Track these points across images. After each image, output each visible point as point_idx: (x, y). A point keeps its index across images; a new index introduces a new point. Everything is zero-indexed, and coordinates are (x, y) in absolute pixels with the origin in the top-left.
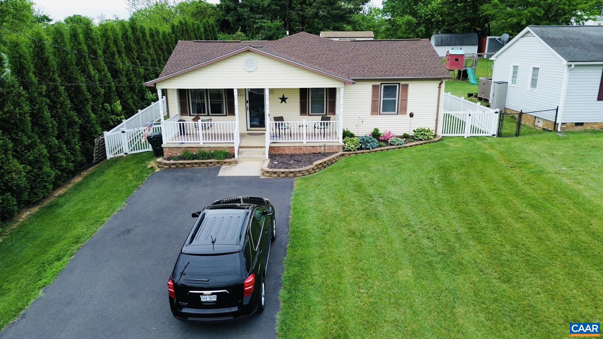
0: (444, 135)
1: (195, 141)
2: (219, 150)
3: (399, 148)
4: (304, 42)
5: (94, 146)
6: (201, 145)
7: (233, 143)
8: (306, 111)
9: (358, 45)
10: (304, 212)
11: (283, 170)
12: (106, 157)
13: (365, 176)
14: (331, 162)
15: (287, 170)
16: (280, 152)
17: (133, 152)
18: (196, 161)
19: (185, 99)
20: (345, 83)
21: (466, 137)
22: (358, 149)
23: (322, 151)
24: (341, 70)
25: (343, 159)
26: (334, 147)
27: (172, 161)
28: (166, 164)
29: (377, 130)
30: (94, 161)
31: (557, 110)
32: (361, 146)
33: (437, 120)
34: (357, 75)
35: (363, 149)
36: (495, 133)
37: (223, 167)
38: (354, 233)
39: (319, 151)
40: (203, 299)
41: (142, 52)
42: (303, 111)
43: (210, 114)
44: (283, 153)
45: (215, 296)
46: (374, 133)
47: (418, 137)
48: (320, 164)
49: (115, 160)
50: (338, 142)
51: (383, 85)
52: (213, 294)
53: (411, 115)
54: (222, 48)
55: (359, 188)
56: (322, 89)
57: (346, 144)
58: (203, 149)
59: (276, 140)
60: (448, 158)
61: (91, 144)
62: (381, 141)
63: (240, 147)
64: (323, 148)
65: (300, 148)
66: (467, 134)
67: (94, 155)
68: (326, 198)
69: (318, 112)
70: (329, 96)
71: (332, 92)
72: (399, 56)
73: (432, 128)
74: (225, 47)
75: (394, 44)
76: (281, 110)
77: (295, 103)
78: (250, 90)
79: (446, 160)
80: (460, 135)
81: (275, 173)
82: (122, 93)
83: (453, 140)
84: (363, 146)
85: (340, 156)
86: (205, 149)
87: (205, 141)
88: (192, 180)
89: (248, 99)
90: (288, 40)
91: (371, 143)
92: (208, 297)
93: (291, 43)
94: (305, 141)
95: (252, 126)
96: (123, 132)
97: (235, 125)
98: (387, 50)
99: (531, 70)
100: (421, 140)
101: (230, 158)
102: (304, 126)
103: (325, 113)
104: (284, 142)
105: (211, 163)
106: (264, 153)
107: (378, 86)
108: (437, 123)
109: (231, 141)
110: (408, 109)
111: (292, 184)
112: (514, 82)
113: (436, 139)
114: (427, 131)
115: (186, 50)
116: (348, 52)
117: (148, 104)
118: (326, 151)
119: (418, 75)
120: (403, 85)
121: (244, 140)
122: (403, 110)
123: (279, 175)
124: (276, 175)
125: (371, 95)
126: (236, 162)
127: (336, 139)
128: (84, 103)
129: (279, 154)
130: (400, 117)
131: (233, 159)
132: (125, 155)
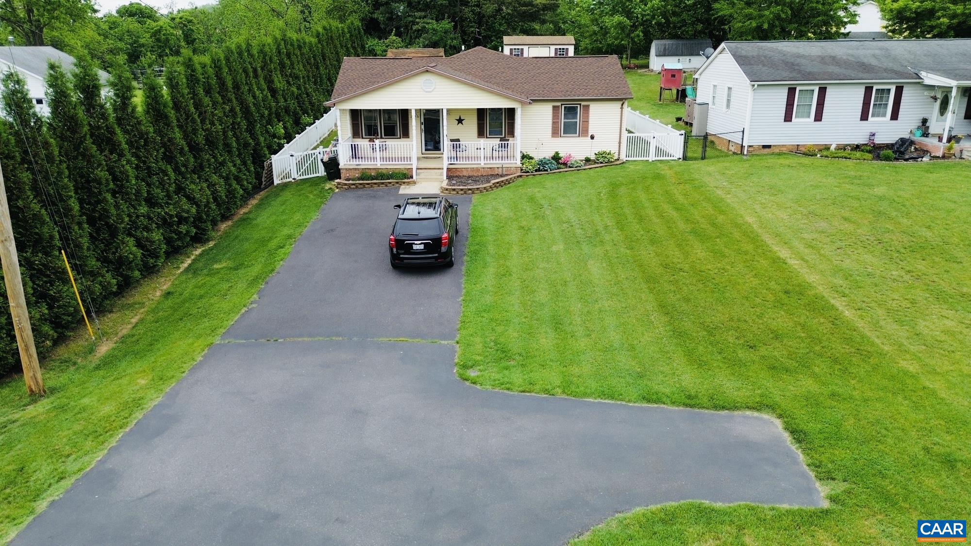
0: (628, 159)
1: (372, 163)
2: (397, 171)
3: (578, 170)
4: (481, 59)
5: (264, 170)
6: (379, 166)
7: (412, 165)
8: (484, 133)
9: (540, 62)
10: (482, 217)
11: (461, 187)
12: (273, 182)
13: (539, 192)
14: (508, 182)
15: (466, 187)
16: (458, 174)
17: (302, 177)
18: (375, 181)
19: (358, 121)
20: (523, 103)
21: (650, 161)
22: (536, 171)
23: (500, 173)
24: (520, 90)
25: (520, 179)
26: (512, 169)
27: (351, 182)
28: (346, 184)
29: (557, 153)
30: (263, 186)
31: (743, 132)
32: (539, 168)
33: (620, 143)
34: (537, 95)
35: (542, 171)
36: (681, 156)
37: (402, 187)
38: (523, 228)
39: (496, 173)
40: (415, 247)
41: (293, 68)
42: (481, 133)
43: (383, 136)
44: (461, 175)
45: (423, 245)
46: (554, 156)
47: (598, 160)
48: (498, 183)
49: (285, 186)
50: (516, 163)
51: (563, 106)
52: (421, 244)
53: (592, 137)
54: (393, 66)
55: (532, 199)
56: (500, 109)
57: (524, 166)
58: (380, 170)
59: (454, 161)
60: (622, 177)
61: (261, 168)
62: (561, 164)
63: (417, 169)
64: (500, 170)
65: (478, 170)
66: (652, 157)
67: (263, 180)
68: (501, 207)
69: (497, 135)
70: (508, 117)
71: (511, 112)
72: (582, 74)
73: (614, 149)
74: (395, 64)
75: (579, 61)
76: (458, 131)
77: (472, 124)
78: (425, 111)
79: (620, 179)
80: (645, 159)
81: (454, 190)
82: (280, 115)
83: (635, 163)
84: (541, 168)
85: (518, 177)
86: (383, 171)
87: (382, 163)
88: (374, 197)
89: (422, 121)
90: (464, 56)
91: (549, 165)
92: (418, 246)
93: (467, 59)
94: (482, 163)
95: (426, 150)
96: (292, 156)
97: (412, 145)
98: (571, 68)
99: (727, 89)
100: (601, 163)
101: (408, 178)
102: (482, 149)
103: (503, 136)
104: (460, 164)
105: (390, 183)
106: (442, 174)
107: (558, 107)
108: (620, 146)
109: (409, 162)
110: (589, 131)
111: (471, 199)
112: (714, 103)
113: (618, 162)
114: (608, 154)
115: (354, 68)
116: (529, 70)
117: (303, 130)
118: (504, 173)
119: (599, 95)
120: (584, 106)
121: (420, 162)
122: (584, 132)
123: (458, 193)
124: (455, 192)
125: (551, 116)
126: (415, 183)
127: (514, 160)
128: (253, 125)
129: (457, 176)
130: (581, 139)
131: (411, 180)
132: (293, 181)
